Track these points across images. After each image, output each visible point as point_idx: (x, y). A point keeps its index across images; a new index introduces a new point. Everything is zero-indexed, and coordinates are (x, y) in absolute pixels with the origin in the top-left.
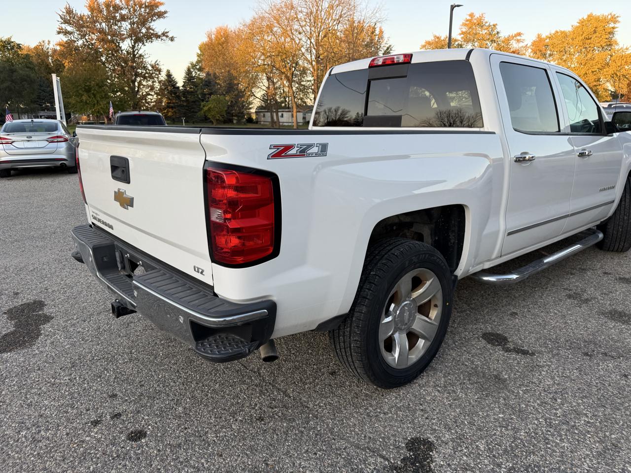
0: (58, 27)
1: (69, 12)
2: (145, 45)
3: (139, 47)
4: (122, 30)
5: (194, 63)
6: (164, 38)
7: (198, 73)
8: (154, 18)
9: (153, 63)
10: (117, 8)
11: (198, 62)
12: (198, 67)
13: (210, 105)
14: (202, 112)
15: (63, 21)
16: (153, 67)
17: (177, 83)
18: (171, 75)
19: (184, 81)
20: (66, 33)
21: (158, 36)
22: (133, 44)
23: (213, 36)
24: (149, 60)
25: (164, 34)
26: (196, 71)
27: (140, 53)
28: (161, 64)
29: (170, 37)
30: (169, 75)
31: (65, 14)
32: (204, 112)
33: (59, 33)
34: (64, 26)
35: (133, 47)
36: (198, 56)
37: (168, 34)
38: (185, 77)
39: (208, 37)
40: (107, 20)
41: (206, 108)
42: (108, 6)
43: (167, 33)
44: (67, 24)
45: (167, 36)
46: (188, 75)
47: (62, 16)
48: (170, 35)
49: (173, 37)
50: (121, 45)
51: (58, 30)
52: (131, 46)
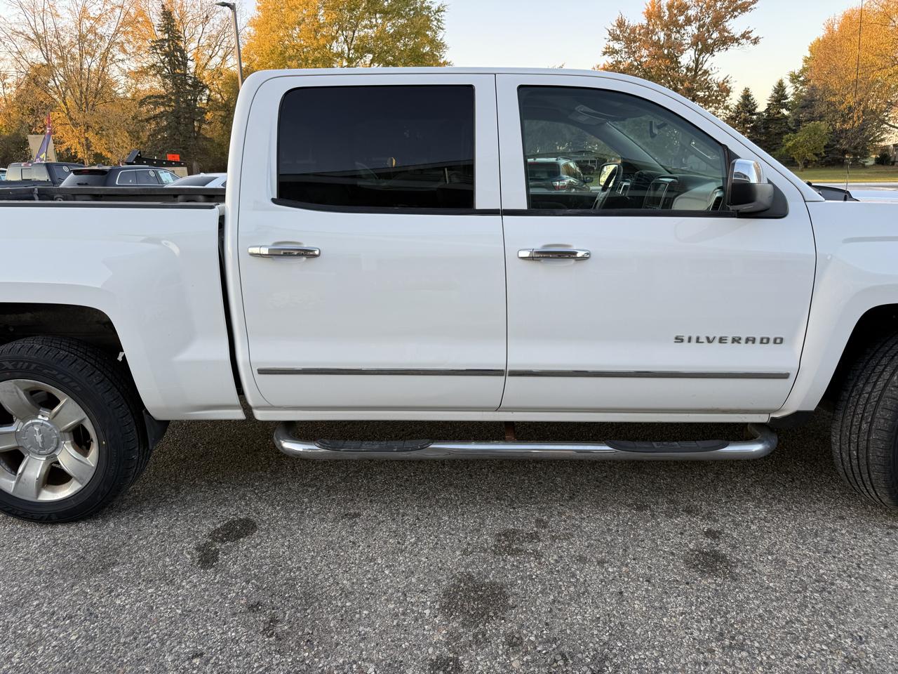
0: (605, 46)
1: (621, 24)
2: (714, 56)
3: (705, 59)
4: (684, 38)
5: (797, 74)
6: (744, 41)
7: (801, 88)
8: (736, 13)
9: (720, 80)
10: (683, 8)
11: (804, 70)
12: (802, 79)
13: (800, 137)
14: (783, 150)
15: (611, 38)
16: (718, 86)
17: (757, 107)
18: (749, 96)
19: (770, 102)
20: (613, 52)
21: (734, 40)
22: (697, 56)
23: (836, 27)
24: (717, 77)
25: (743, 36)
26: (798, 85)
27: (705, 68)
28: (732, 80)
29: (752, 38)
30: (747, 96)
31: (615, 28)
32: (787, 151)
33: (605, 53)
34: (611, 44)
35: (697, 60)
36: (805, 61)
37: (750, 34)
38: (772, 97)
39: (828, 28)
40: (666, 26)
41: (790, 144)
42: (670, 7)
43: (749, 32)
44: (615, 41)
45: (748, 38)
46: (777, 93)
47: (611, 31)
48: (753, 36)
49: (758, 37)
50: (680, 60)
51: (604, 50)
52: (693, 58)
